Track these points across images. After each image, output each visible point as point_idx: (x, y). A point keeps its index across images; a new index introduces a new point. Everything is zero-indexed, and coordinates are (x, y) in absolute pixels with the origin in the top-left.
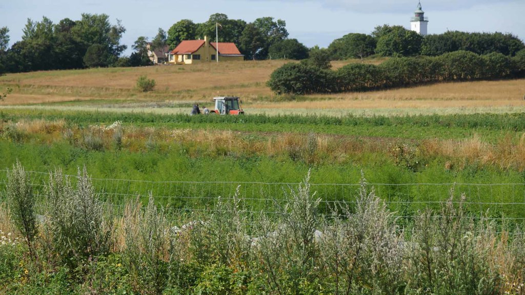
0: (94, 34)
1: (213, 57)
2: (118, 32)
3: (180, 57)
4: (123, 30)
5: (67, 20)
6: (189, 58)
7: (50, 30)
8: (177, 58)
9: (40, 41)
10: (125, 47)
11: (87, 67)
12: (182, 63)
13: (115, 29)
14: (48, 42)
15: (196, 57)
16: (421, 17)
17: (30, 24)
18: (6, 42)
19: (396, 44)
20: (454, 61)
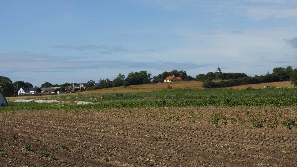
0: (144, 76)
1: (176, 80)
2: (150, 75)
3: (167, 81)
4: (151, 74)
5: (136, 72)
6: (170, 81)
7: (133, 75)
8: (166, 81)
9: (132, 78)
10: (151, 79)
11: (144, 84)
12: (168, 82)
13: (149, 74)
14: (134, 78)
15: (172, 81)
16: (219, 69)
17: (129, 74)
18: (124, 78)
19: (221, 76)
20: (244, 79)
